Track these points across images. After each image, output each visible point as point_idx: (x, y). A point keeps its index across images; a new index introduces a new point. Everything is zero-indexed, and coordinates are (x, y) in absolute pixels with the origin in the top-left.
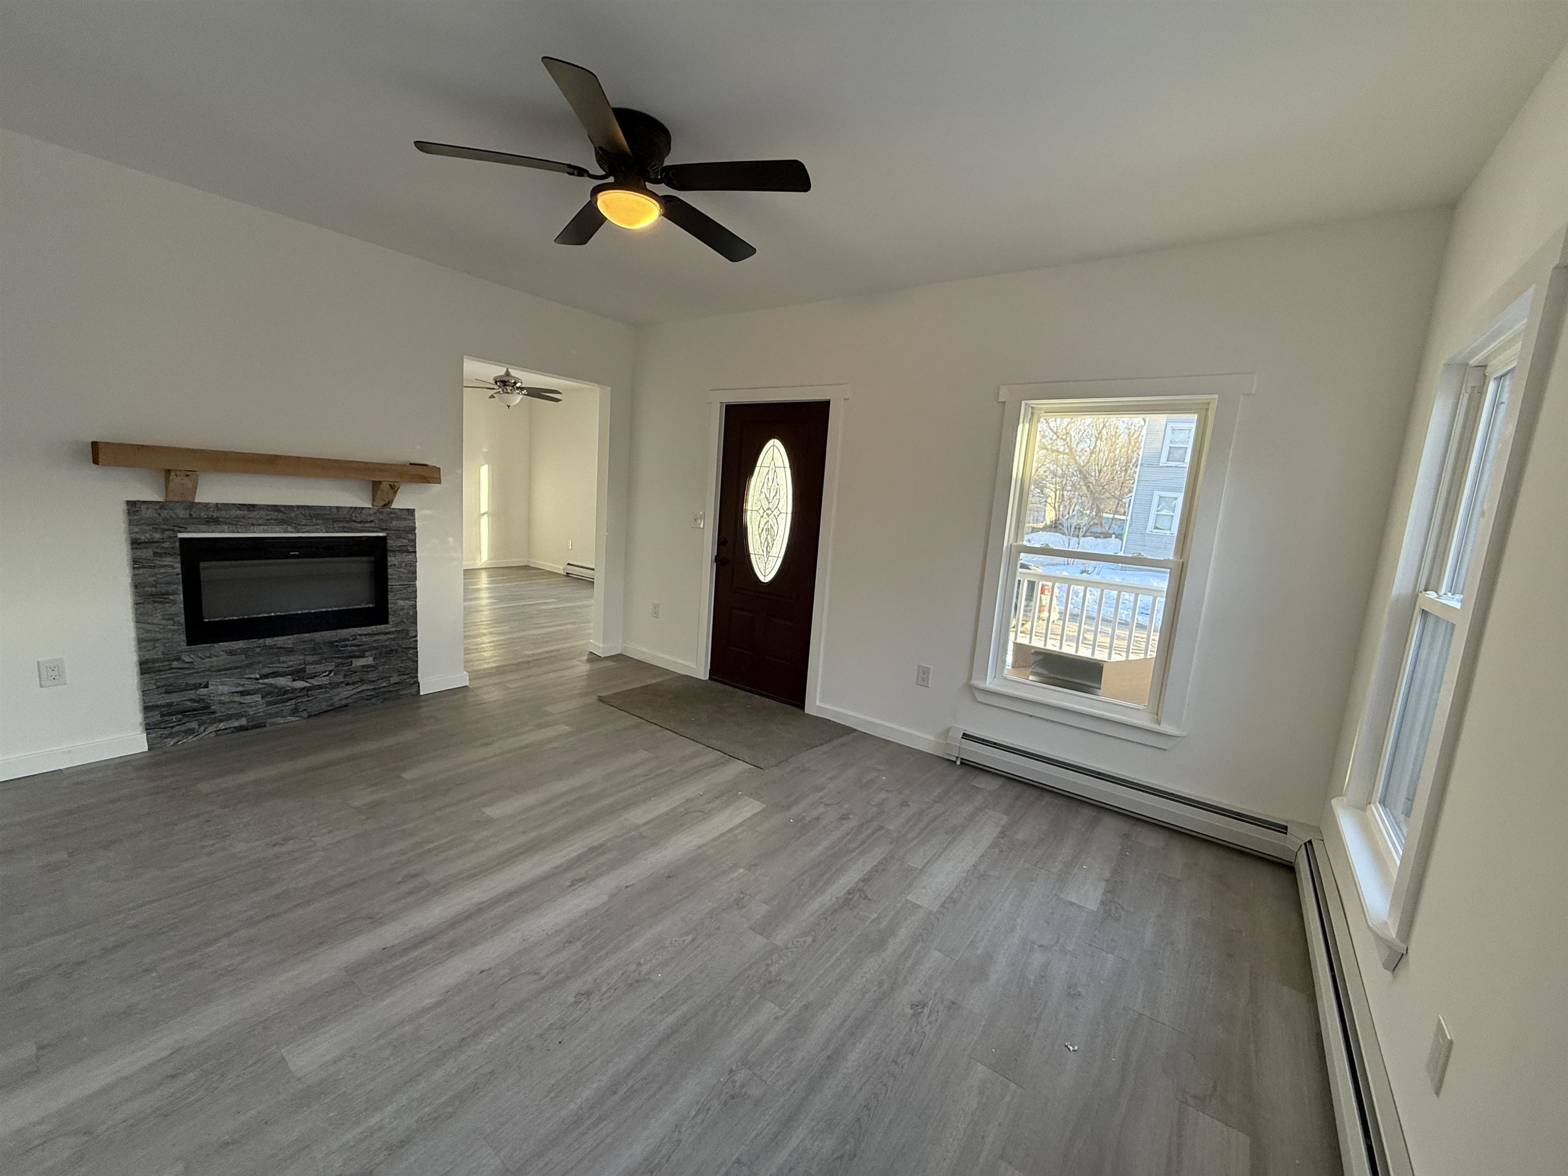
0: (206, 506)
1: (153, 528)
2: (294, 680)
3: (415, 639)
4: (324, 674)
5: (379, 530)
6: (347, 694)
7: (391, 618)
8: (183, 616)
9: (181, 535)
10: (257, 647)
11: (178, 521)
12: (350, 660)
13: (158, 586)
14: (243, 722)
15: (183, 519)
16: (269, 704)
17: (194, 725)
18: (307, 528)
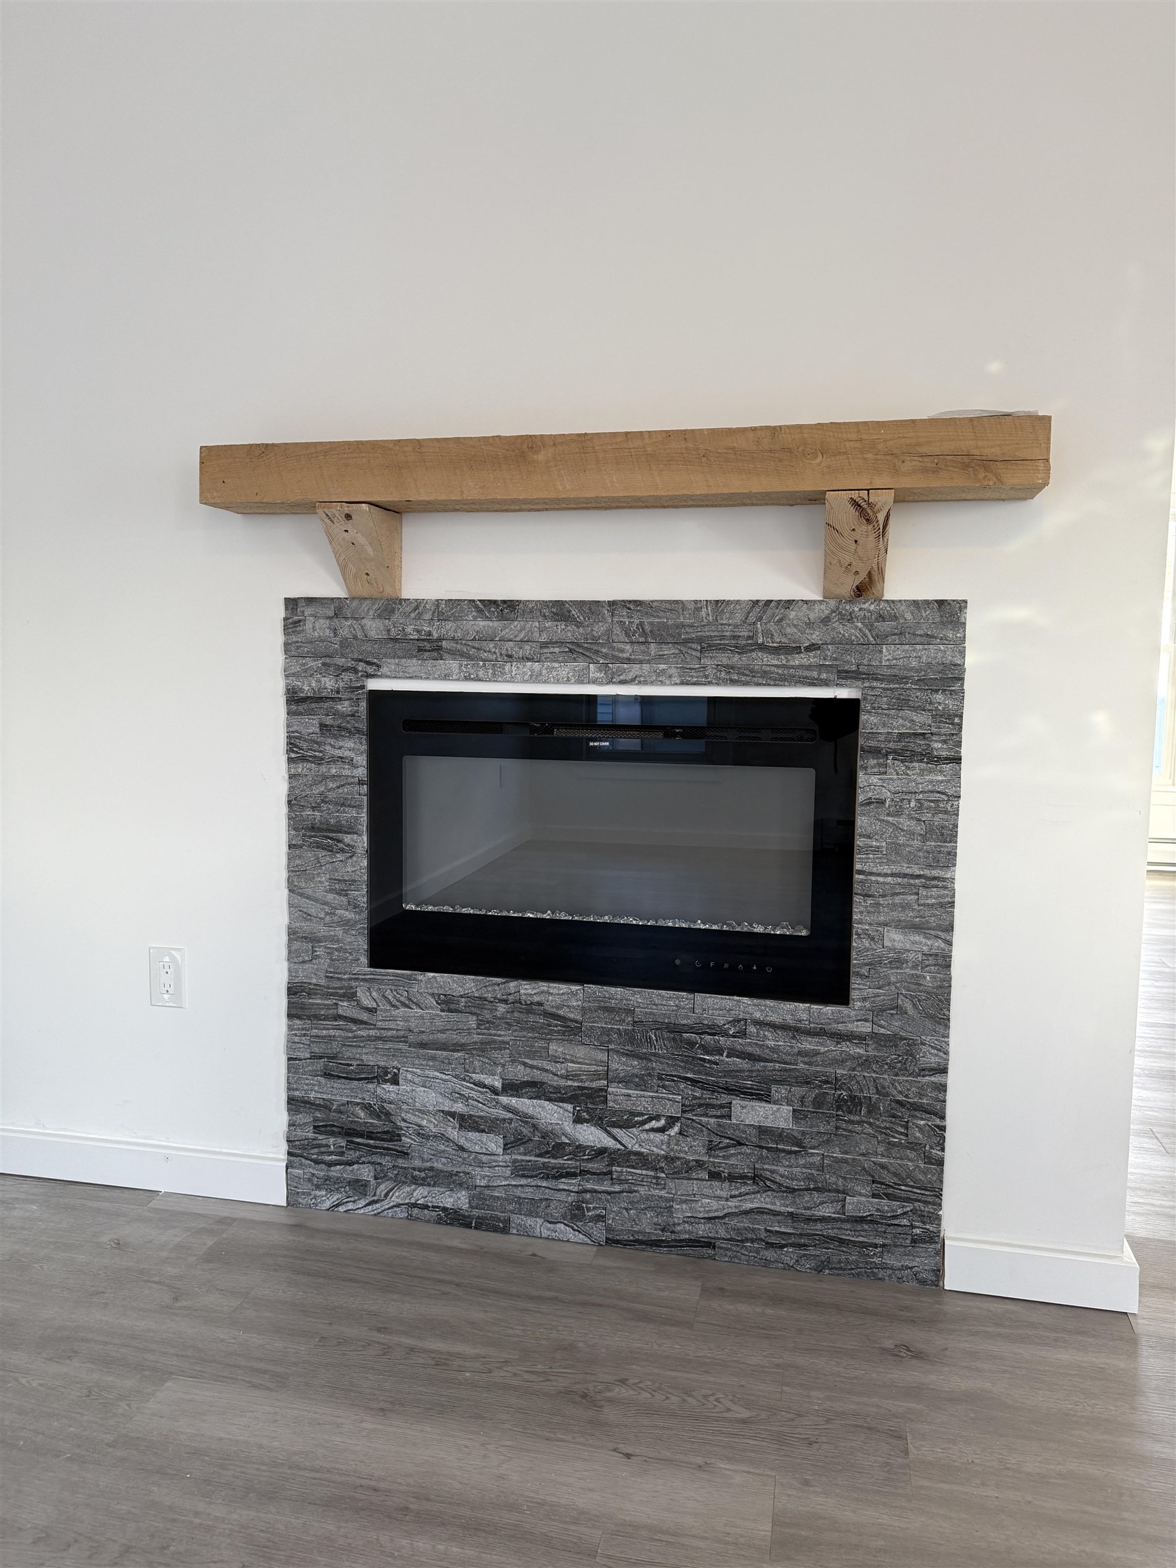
0: (418, 605)
1: (324, 664)
2: (578, 1120)
4: (654, 1124)
6: (716, 1207)
7: (859, 988)
8: (365, 889)
9: (374, 685)
10: (501, 1001)
11: (367, 647)
12: (724, 1099)
15: (376, 641)
16: (520, 1170)
17: (365, 1172)
18: (635, 669)
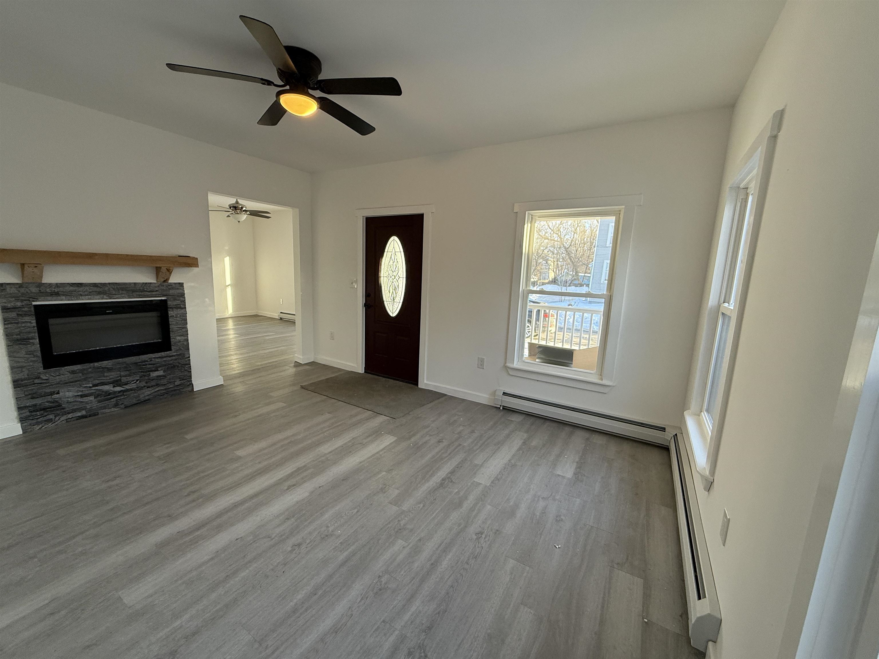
0: (50, 285)
1: (15, 299)
2: (114, 387)
3: (188, 359)
4: (133, 382)
5: (162, 296)
6: (149, 393)
7: (173, 348)
8: (40, 352)
9: (34, 303)
10: (89, 368)
11: (32, 294)
12: (148, 373)
13: (21, 334)
14: (84, 413)
15: (35, 293)
16: (99, 402)
17: (51, 417)
18: (117, 296)
